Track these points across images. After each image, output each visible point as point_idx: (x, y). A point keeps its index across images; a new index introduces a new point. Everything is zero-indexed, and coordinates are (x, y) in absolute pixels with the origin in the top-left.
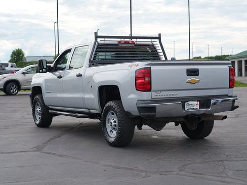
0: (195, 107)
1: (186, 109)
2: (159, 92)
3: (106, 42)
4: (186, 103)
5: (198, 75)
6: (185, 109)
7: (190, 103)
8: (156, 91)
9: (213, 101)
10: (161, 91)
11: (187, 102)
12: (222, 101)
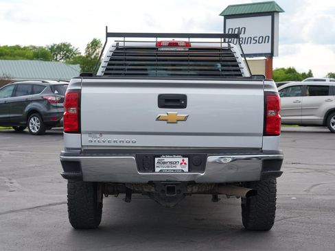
0: (179, 167)
1: (157, 170)
2: (98, 135)
3: (127, 44)
4: (156, 159)
5: (184, 106)
6: (154, 171)
7: (167, 159)
8: (90, 133)
9: (211, 159)
10: (101, 133)
11: (159, 156)
12: (234, 160)
